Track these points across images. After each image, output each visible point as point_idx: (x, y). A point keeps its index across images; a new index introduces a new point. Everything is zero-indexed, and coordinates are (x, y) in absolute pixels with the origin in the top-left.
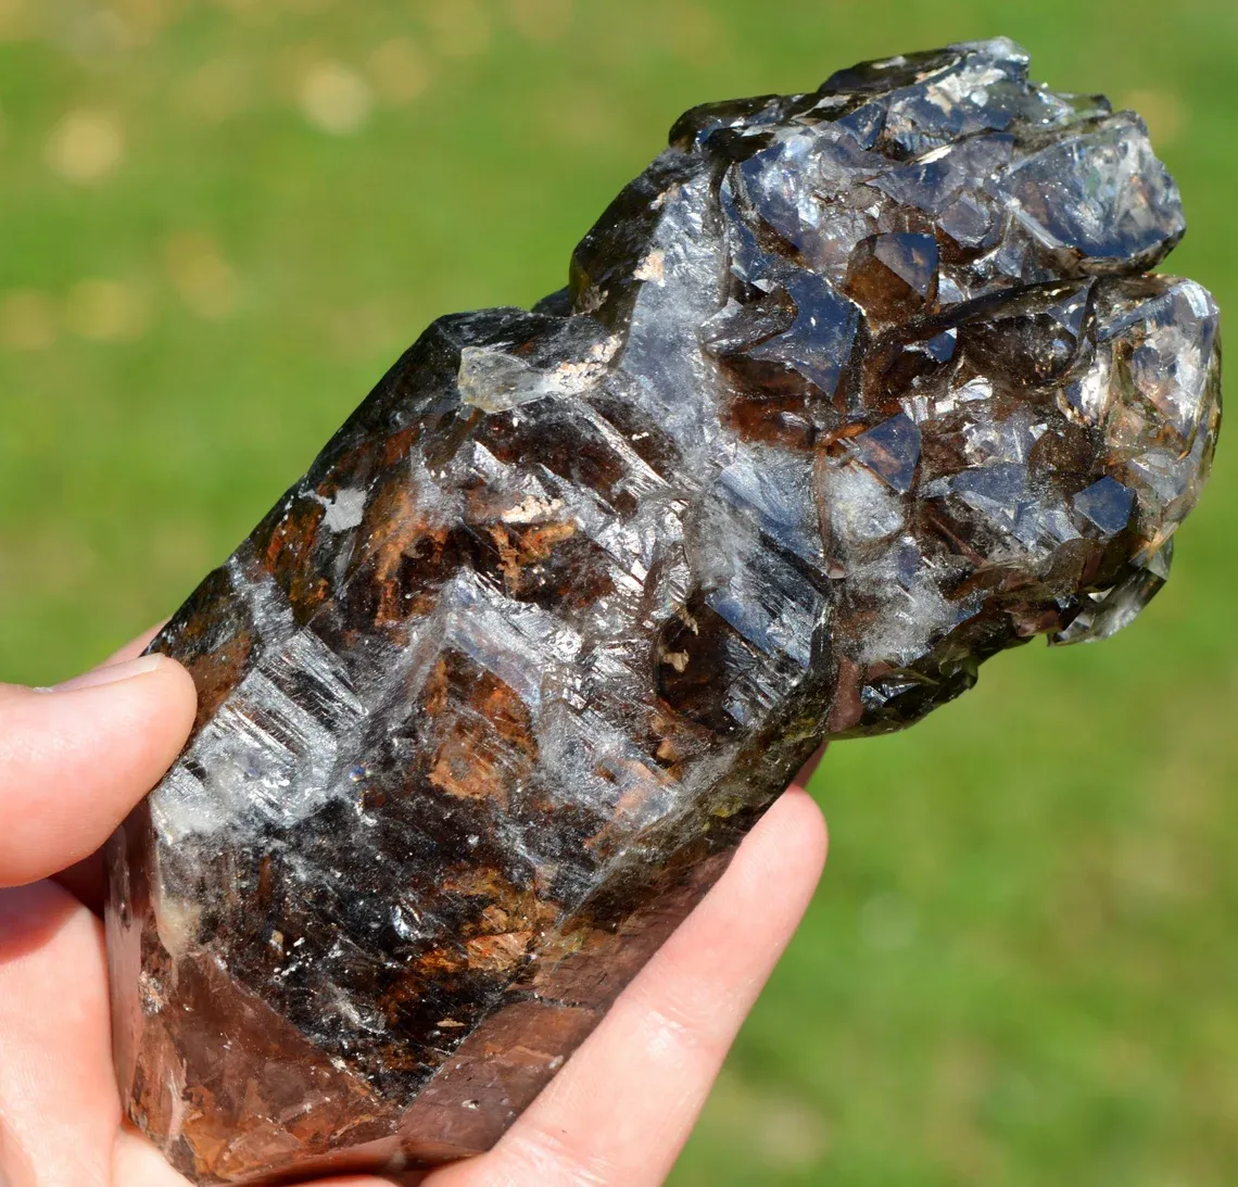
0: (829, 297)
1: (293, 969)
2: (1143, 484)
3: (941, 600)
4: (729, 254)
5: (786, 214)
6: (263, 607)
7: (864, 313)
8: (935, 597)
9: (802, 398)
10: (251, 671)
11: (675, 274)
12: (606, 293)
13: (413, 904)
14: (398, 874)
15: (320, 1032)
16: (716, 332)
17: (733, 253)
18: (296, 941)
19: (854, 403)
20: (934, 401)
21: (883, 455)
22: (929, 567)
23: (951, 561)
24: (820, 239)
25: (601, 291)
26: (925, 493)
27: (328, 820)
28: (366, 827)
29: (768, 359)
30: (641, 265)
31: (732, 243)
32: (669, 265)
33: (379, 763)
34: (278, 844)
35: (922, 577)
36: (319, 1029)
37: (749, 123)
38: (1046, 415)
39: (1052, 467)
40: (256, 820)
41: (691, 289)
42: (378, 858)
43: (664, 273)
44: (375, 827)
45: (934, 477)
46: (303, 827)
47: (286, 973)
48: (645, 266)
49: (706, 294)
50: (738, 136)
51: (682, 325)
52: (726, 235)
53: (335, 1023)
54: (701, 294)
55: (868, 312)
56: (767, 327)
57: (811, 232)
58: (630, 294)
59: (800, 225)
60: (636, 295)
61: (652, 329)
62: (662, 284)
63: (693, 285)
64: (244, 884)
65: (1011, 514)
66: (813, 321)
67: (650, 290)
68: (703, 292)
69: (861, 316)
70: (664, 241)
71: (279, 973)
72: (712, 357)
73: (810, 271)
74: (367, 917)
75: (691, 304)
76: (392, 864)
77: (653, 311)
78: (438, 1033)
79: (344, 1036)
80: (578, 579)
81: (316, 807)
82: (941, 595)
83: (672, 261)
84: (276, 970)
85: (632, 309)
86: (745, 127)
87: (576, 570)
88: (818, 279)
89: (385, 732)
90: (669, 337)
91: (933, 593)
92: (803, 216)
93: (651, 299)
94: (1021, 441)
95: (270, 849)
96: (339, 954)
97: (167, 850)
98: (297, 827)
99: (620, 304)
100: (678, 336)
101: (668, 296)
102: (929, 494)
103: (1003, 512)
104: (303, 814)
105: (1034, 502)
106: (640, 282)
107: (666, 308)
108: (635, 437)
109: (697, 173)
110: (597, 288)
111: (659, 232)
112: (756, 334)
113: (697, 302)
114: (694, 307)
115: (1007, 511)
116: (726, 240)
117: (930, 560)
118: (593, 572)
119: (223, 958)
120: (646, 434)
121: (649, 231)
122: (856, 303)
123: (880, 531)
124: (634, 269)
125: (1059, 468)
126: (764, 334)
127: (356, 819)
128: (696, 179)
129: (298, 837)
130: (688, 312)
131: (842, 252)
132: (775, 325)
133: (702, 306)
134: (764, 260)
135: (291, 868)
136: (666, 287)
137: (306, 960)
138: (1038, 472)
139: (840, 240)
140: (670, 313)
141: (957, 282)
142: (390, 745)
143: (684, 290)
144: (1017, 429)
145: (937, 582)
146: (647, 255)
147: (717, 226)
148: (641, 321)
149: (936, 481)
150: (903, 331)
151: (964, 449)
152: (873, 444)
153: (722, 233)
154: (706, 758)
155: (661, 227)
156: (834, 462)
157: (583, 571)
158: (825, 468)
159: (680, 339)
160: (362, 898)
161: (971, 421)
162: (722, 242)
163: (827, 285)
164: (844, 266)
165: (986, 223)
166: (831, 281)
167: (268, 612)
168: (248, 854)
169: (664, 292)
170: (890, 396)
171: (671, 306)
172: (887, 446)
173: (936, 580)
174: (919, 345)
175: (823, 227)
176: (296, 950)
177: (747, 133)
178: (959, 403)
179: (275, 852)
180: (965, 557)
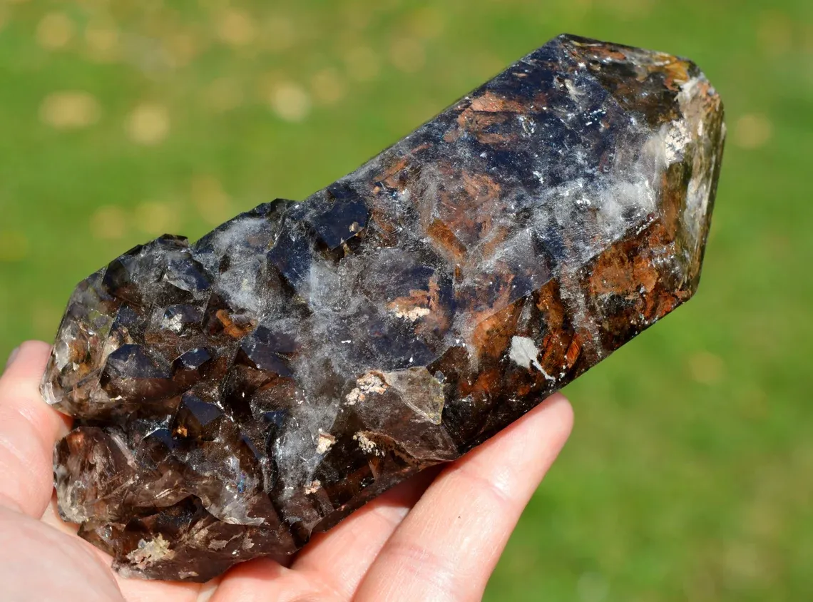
0: (233, 410)
1: (595, 112)
2: (102, 300)
6: (578, 306)
8: (217, 246)
10: (586, 263)
11: (313, 437)
13: (524, 132)
14: (528, 147)
15: (588, 81)
18: (590, 125)
26: (206, 293)
27: (559, 178)
28: (540, 172)
30: (330, 447)
32: (315, 443)
33: (524, 199)
34: (590, 171)
36: (588, 82)
40: (598, 184)
42: (537, 156)
43: (318, 438)
44: (535, 170)
45: (201, 302)
46: (573, 177)
47: (600, 110)
51: (314, 404)
53: (579, 83)
57: (235, 452)
60: (335, 425)
62: (321, 431)
63: (305, 430)
64: (611, 155)
65: (165, 276)
67: (327, 427)
71: (603, 111)
74: (549, 130)
76: (530, 152)
77: (327, 414)
78: (526, 71)
79: (576, 77)
80: (396, 275)
81: (564, 185)
82: (214, 246)
83: (314, 446)
84: (604, 113)
85: (338, 416)
87: (397, 278)
89: (517, 214)
90: (321, 398)
93: (327, 421)
95: (594, 169)
96: (569, 115)
97: (650, 178)
98: (576, 177)
99: (346, 425)
100: (316, 398)
101: (318, 422)
102: (204, 292)
103: (169, 277)
104: (572, 183)
106: (333, 434)
107: (320, 416)
108: (349, 342)
111: (317, 464)
115: (167, 278)
118: (388, 276)
119: (631, 123)
120: (343, 342)
124: (335, 445)
127: (544, 176)
129: (578, 172)
130: (310, 413)
135: (584, 159)
136: (318, 428)
137: (587, 115)
140: (318, 412)
142: (516, 206)
143: (309, 427)
146: (326, 451)
148: (334, 408)
154: (354, 180)
155: (315, 467)
157: (393, 277)
159: (316, 396)
160: (549, 139)
166: (230, 419)
167: (575, 300)
168: (606, 169)
169: (321, 425)
171: (318, 417)
175: (229, 454)
176: (592, 120)
179: (591, 168)
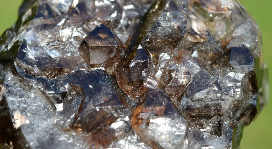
0: (87, 74)
3: (219, 138)
4: (41, 91)
5: (47, 61)
7: (103, 69)
9: (112, 115)
11: (29, 114)
12: (11, 143)
16: (62, 120)
17: (42, 89)
19: (130, 101)
20: (154, 76)
21: (158, 108)
22: (205, 131)
23: (210, 122)
24: (66, 59)
25: (9, 143)
26: (182, 108)
29: (88, 113)
30: (14, 122)
31: (38, 86)
32: (24, 113)
35: (207, 137)
37: (6, 45)
38: (192, 47)
39: (210, 62)
41: (39, 115)
43: (25, 117)
45: (179, 100)
48: (16, 122)
49: (46, 111)
50: (7, 51)
51: (48, 129)
52: (34, 85)
54: (44, 113)
55: (104, 67)
56: (77, 103)
57: (61, 59)
58: (20, 135)
59: (56, 60)
60: (22, 134)
61: (39, 140)
62: (28, 122)
63: (38, 112)
65: (216, 88)
66: (91, 87)
67: (26, 128)
68: (44, 111)
69: (103, 71)
70: (15, 107)
72: (69, 130)
73: (73, 71)
75: (44, 119)
77: (33, 133)
82: (218, 137)
83: (23, 111)
85: (25, 140)
86: (6, 47)
88: (78, 72)
90: (47, 137)
91: (214, 138)
92: (53, 56)
93: (29, 130)
94: (194, 62)
99: (19, 142)
100: (50, 134)
101: (34, 124)
102: (184, 107)
103: (213, 90)
105: (218, 78)
106: (19, 129)
107: (37, 128)
109: (5, 75)
110: (6, 144)
111: (10, 106)
112: (76, 108)
113: (45, 117)
114: (46, 120)
115: (213, 89)
116: (36, 87)
117: (203, 129)
121: (7, 108)
122: (98, 68)
123: (181, 135)
124: (13, 126)
125: (212, 60)
126: (79, 106)
128: (6, 77)
130: (46, 123)
131: (77, 56)
132: (80, 100)
133: (48, 116)
134: (55, 82)
136: (30, 121)
138: (207, 67)
139: (72, 53)
140: (40, 129)
141: (121, 33)
143: (37, 117)
144: (188, 59)
145: (212, 134)
146: (13, 117)
147: (29, 86)
148: (33, 141)
149: (182, 101)
150: (122, 62)
151: (179, 82)
152: (150, 108)
153: (32, 86)
155: (9, 103)
156: (144, 126)
158: (142, 132)
159: (52, 135)
161: (173, 71)
162: (35, 89)
163: (83, 71)
164: (83, 60)
165: (113, 7)
166: (84, 68)
169: (31, 124)
170: (140, 87)
171: (38, 126)
172: (155, 105)
173: (211, 133)
174: (134, 61)
175: (63, 54)
177: (9, 48)
178: (162, 69)
180: (215, 117)
